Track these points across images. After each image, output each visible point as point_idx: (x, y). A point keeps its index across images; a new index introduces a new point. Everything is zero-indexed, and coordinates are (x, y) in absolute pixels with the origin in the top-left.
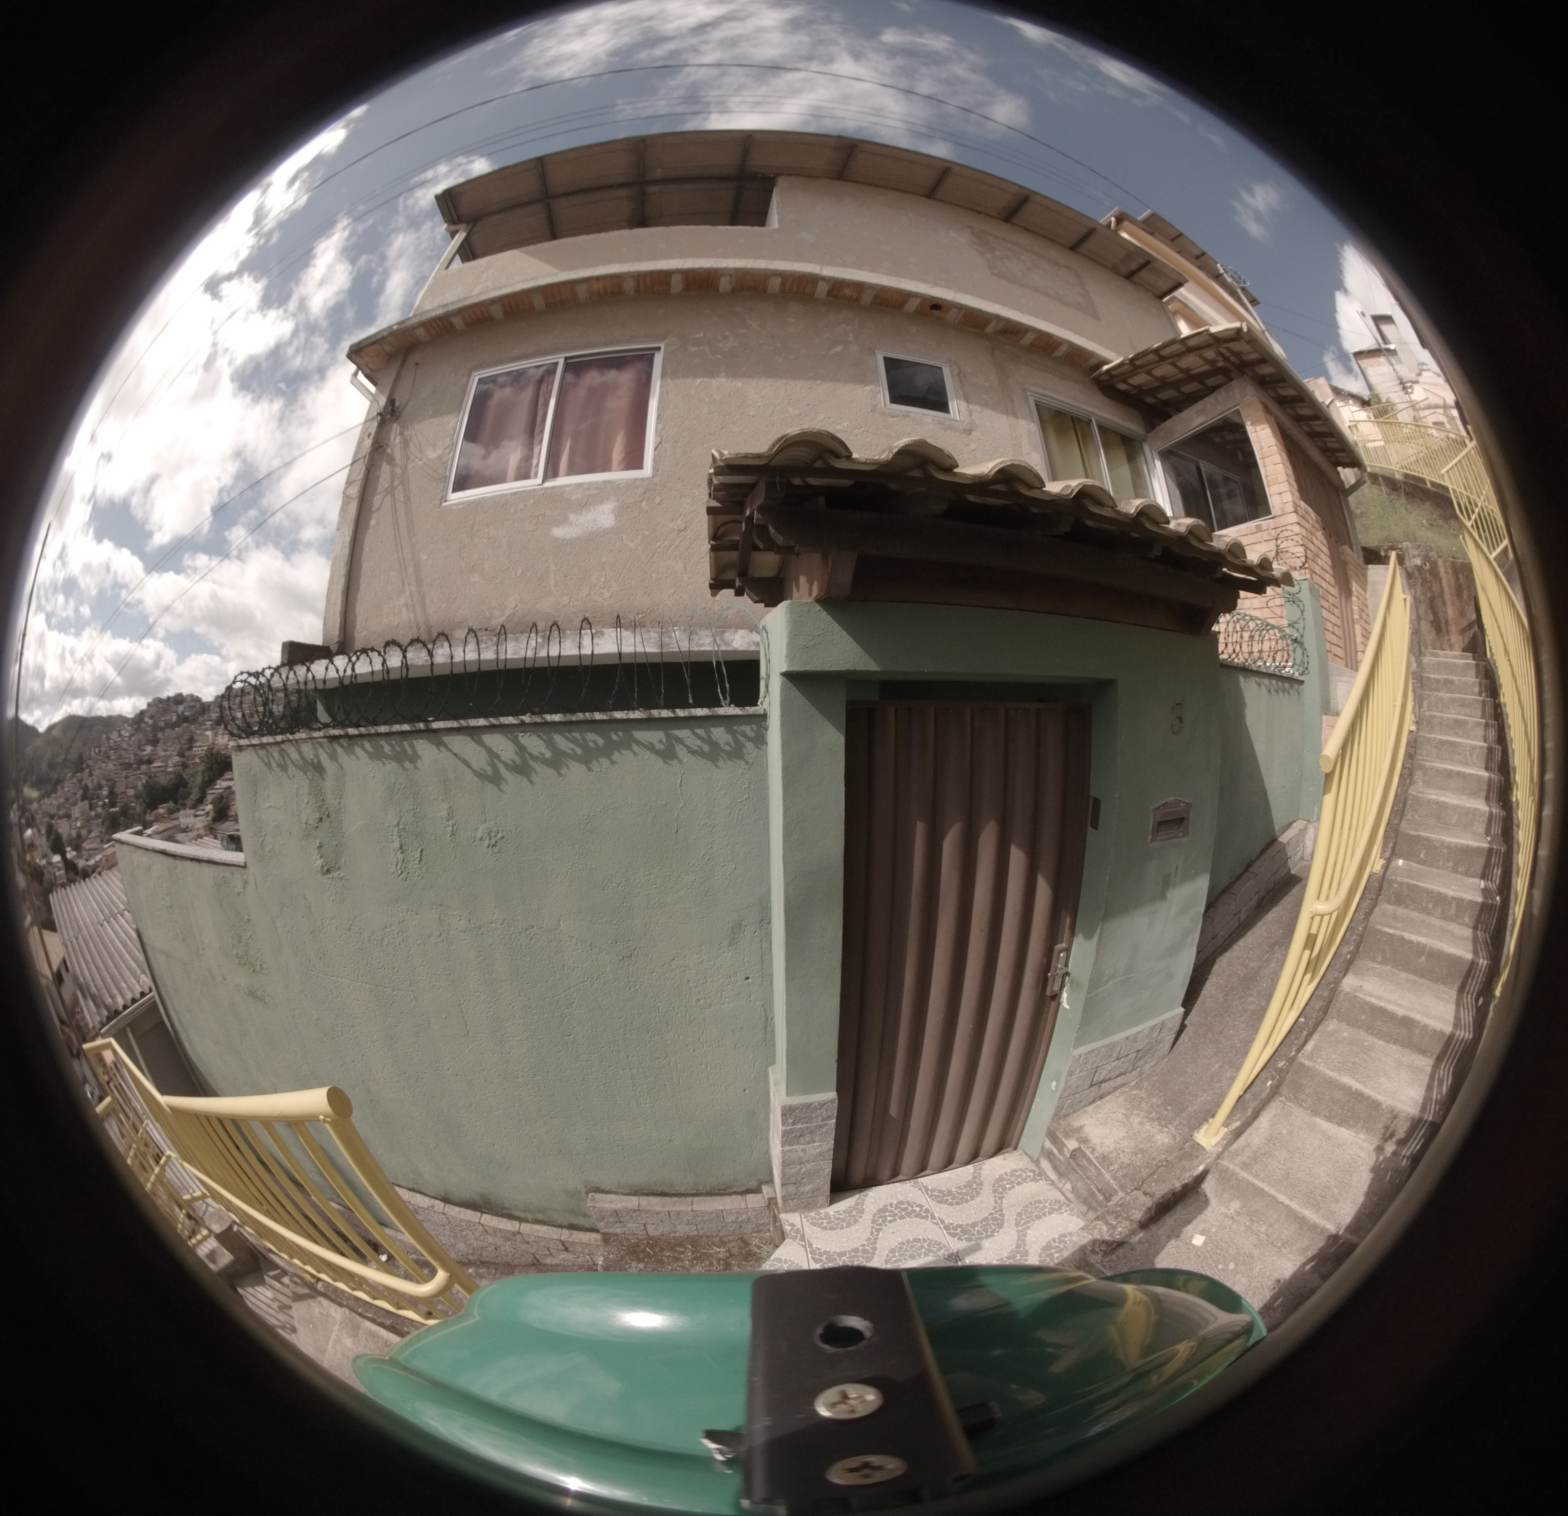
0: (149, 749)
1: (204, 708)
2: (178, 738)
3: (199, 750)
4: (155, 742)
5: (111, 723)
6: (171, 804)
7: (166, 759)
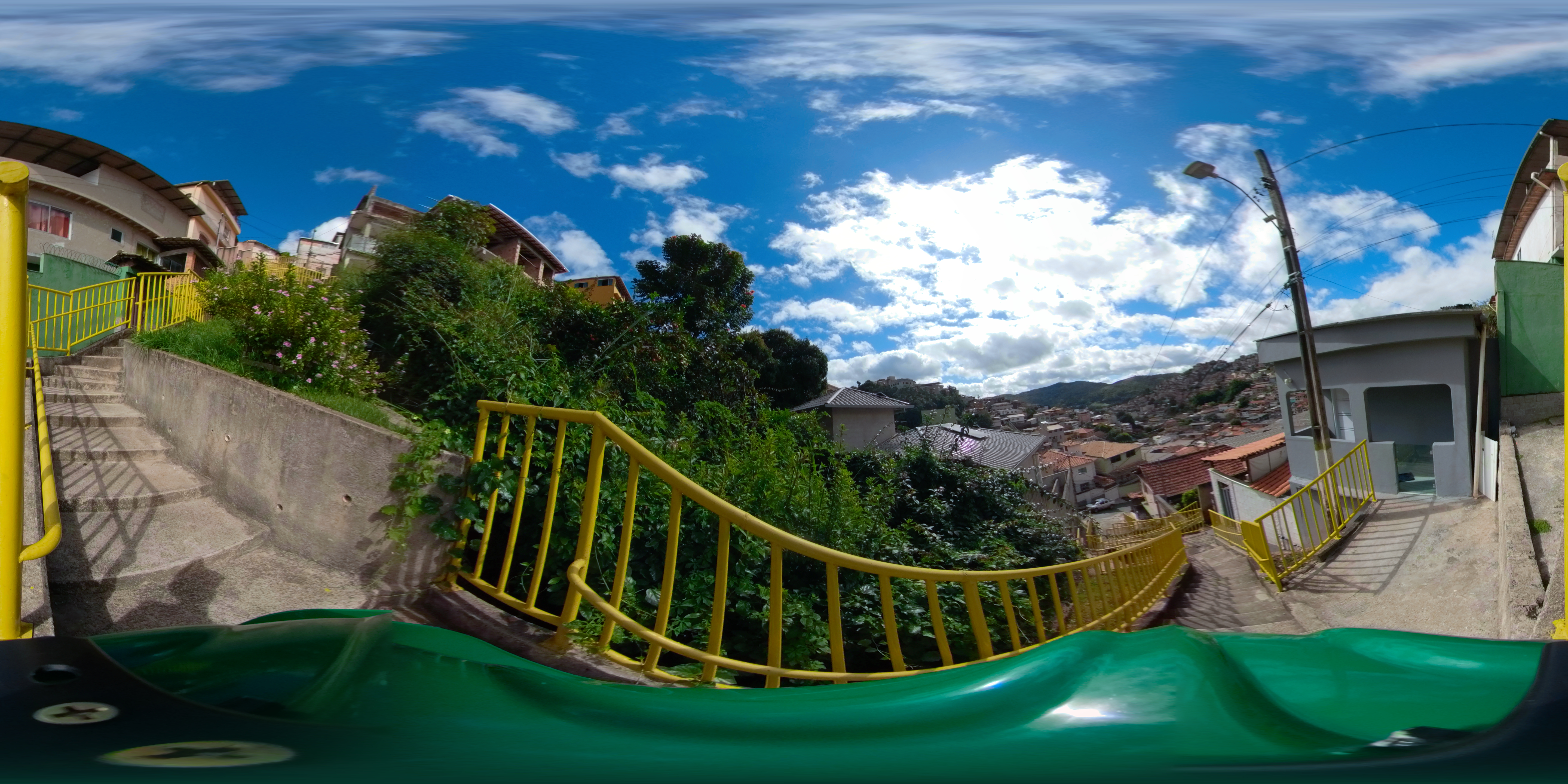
0: (1196, 383)
1: (1229, 365)
2: (1215, 377)
3: (1226, 381)
4: (1200, 379)
5: (1168, 376)
6: (1213, 403)
7: (1208, 386)
